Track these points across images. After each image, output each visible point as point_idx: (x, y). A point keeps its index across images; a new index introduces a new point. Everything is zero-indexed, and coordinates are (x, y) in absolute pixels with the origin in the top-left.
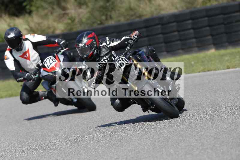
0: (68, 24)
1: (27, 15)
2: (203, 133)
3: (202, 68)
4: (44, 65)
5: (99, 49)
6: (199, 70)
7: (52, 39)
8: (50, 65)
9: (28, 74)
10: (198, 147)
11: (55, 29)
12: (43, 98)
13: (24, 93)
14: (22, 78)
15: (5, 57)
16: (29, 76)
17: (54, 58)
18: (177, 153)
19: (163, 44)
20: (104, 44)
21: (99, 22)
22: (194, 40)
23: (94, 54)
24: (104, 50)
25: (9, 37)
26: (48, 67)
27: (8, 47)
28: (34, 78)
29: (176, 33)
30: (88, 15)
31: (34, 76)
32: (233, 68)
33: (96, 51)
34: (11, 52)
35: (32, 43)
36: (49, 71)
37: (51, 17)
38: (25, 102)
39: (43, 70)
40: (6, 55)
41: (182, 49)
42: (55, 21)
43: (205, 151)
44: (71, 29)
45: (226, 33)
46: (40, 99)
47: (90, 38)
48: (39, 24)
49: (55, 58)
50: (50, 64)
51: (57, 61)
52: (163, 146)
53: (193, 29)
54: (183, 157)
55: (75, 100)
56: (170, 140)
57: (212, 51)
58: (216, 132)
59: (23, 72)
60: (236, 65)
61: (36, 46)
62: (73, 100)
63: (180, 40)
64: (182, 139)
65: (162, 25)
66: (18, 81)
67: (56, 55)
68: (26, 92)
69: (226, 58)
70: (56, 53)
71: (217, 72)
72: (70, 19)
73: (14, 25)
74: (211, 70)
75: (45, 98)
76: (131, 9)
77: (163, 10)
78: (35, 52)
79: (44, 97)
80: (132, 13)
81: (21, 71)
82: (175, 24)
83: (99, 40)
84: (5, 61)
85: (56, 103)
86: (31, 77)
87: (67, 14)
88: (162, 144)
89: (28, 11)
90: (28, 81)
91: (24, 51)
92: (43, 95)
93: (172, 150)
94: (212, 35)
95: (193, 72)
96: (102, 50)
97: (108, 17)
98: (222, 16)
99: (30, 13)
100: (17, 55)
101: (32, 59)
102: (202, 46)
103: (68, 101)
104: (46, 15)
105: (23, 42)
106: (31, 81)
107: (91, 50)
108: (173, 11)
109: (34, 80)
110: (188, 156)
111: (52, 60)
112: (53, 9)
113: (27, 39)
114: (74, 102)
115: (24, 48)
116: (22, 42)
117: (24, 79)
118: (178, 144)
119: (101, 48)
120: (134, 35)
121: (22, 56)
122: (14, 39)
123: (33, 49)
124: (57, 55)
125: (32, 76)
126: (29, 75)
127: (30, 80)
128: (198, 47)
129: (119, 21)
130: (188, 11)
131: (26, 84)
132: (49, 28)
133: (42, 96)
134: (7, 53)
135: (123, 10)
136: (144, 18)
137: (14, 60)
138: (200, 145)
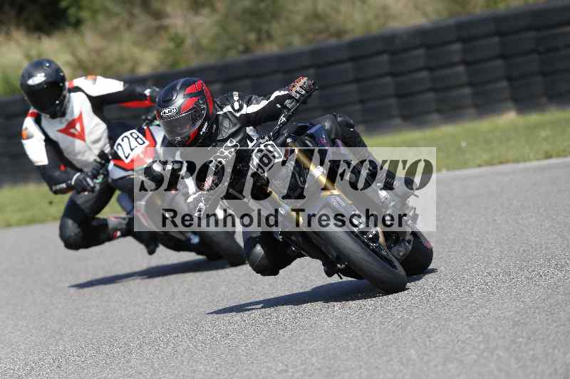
0: (167, 52)
1: (70, 31)
2: (487, 311)
3: (485, 157)
4: (116, 153)
5: (214, 121)
6: (478, 162)
7: (139, 89)
8: (130, 151)
9: (78, 174)
10: (476, 345)
11: (136, 63)
12: (119, 233)
13: (70, 222)
14: (64, 185)
15: (24, 133)
16: (81, 181)
17: (141, 136)
18: (426, 358)
19: (393, 101)
20: (228, 109)
21: (241, 47)
22: (467, 91)
23: (201, 133)
24: (226, 123)
25: (31, 82)
26: (127, 158)
27: (32, 110)
28: (92, 185)
29: (424, 74)
30: (215, 30)
31: (92, 179)
32: (558, 156)
33: (206, 126)
34: (38, 121)
35: (90, 98)
36: (129, 168)
37: (128, 36)
38: (71, 244)
39: (115, 165)
40: (26, 129)
41: (439, 111)
42: (136, 43)
43: (492, 354)
44: (175, 64)
45: (544, 74)
46: (111, 238)
47: (191, 93)
48: (98, 52)
49: (144, 136)
50: (132, 150)
51: (147, 143)
52: (391, 342)
53: (466, 63)
54: (440, 368)
55: (195, 240)
56: (409, 327)
57: (510, 117)
58: (518, 310)
59: (69, 170)
60: (564, 151)
61: (100, 104)
62: (189, 240)
63: (435, 90)
64: (437, 325)
65: (393, 53)
66: (56, 192)
67: (145, 128)
68: (75, 220)
69: (543, 134)
70: (147, 122)
71: (521, 165)
72: (172, 39)
73: (40, 55)
74: (507, 162)
75: (124, 235)
76: (316, 16)
77: (394, 18)
78: (97, 120)
79: (122, 233)
80: (320, 25)
81: (63, 168)
82: (421, 52)
83: (215, 100)
84: (24, 142)
85: (152, 247)
86: (84, 183)
87: (165, 28)
88: (391, 337)
89: (73, 20)
90: (78, 193)
91: (68, 117)
92: (119, 227)
93: (412, 351)
94: (509, 79)
95: (465, 165)
96: (222, 124)
97: (264, 36)
98: (532, 34)
99: (77, 24)
100: (54, 128)
101: (89, 138)
102: (485, 105)
103: (179, 240)
104: (116, 30)
105: (68, 95)
106: (86, 193)
107: (194, 124)
108: (416, 20)
109: (92, 190)
110: (450, 366)
111: (136, 139)
112: (132, 15)
113: (77, 89)
114: (193, 245)
115: (69, 111)
116: (65, 97)
117: (70, 188)
118: (429, 337)
119: (220, 118)
120: (300, 85)
121: (66, 131)
122: (43, 88)
123: (92, 114)
124: (148, 127)
125: (88, 180)
126: (82, 177)
127: (84, 190)
128: (476, 106)
129: (290, 44)
130: (452, 21)
131: (76, 199)
132: (122, 60)
133: (116, 230)
134: (29, 123)
135: (298, 19)
136: (347, 38)
137: (45, 141)
138: (480, 339)
